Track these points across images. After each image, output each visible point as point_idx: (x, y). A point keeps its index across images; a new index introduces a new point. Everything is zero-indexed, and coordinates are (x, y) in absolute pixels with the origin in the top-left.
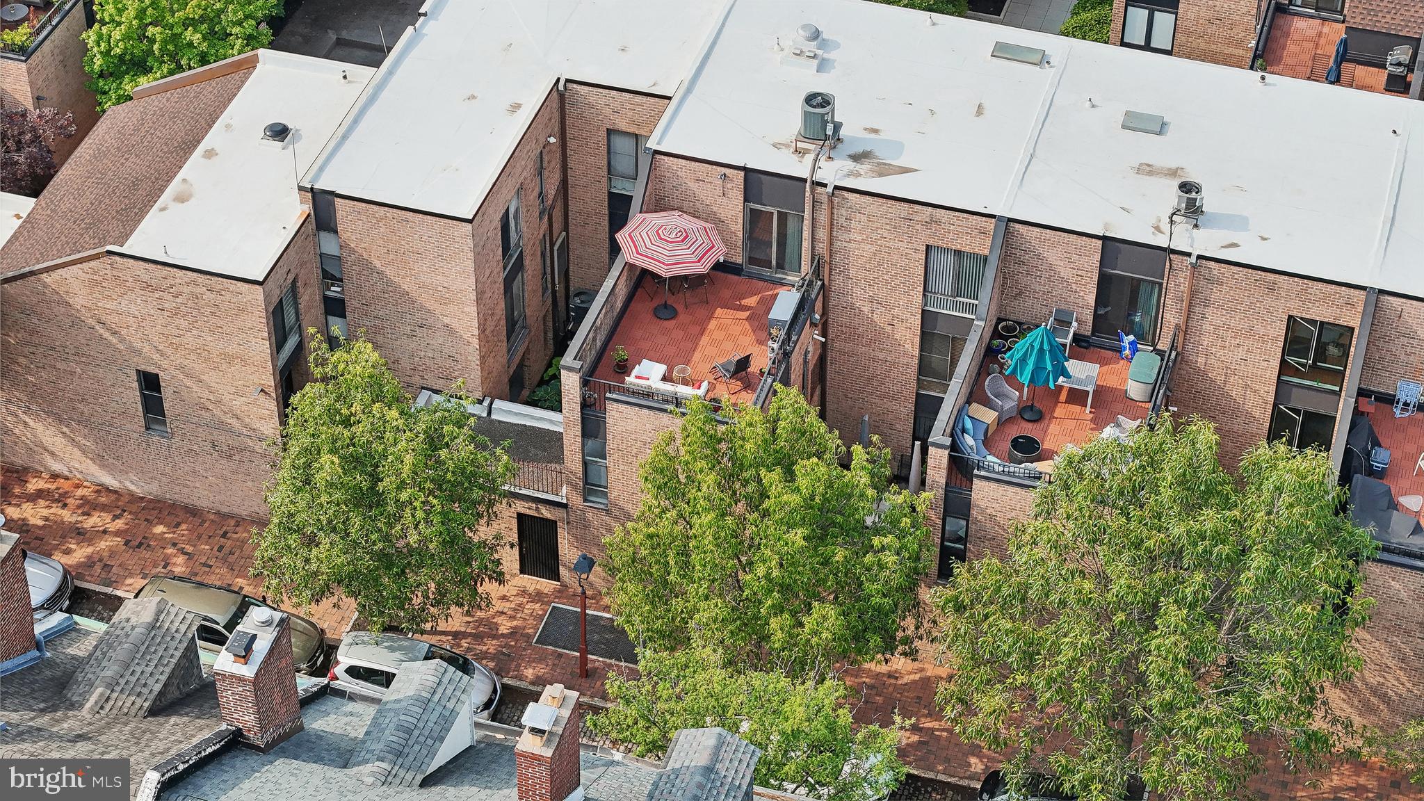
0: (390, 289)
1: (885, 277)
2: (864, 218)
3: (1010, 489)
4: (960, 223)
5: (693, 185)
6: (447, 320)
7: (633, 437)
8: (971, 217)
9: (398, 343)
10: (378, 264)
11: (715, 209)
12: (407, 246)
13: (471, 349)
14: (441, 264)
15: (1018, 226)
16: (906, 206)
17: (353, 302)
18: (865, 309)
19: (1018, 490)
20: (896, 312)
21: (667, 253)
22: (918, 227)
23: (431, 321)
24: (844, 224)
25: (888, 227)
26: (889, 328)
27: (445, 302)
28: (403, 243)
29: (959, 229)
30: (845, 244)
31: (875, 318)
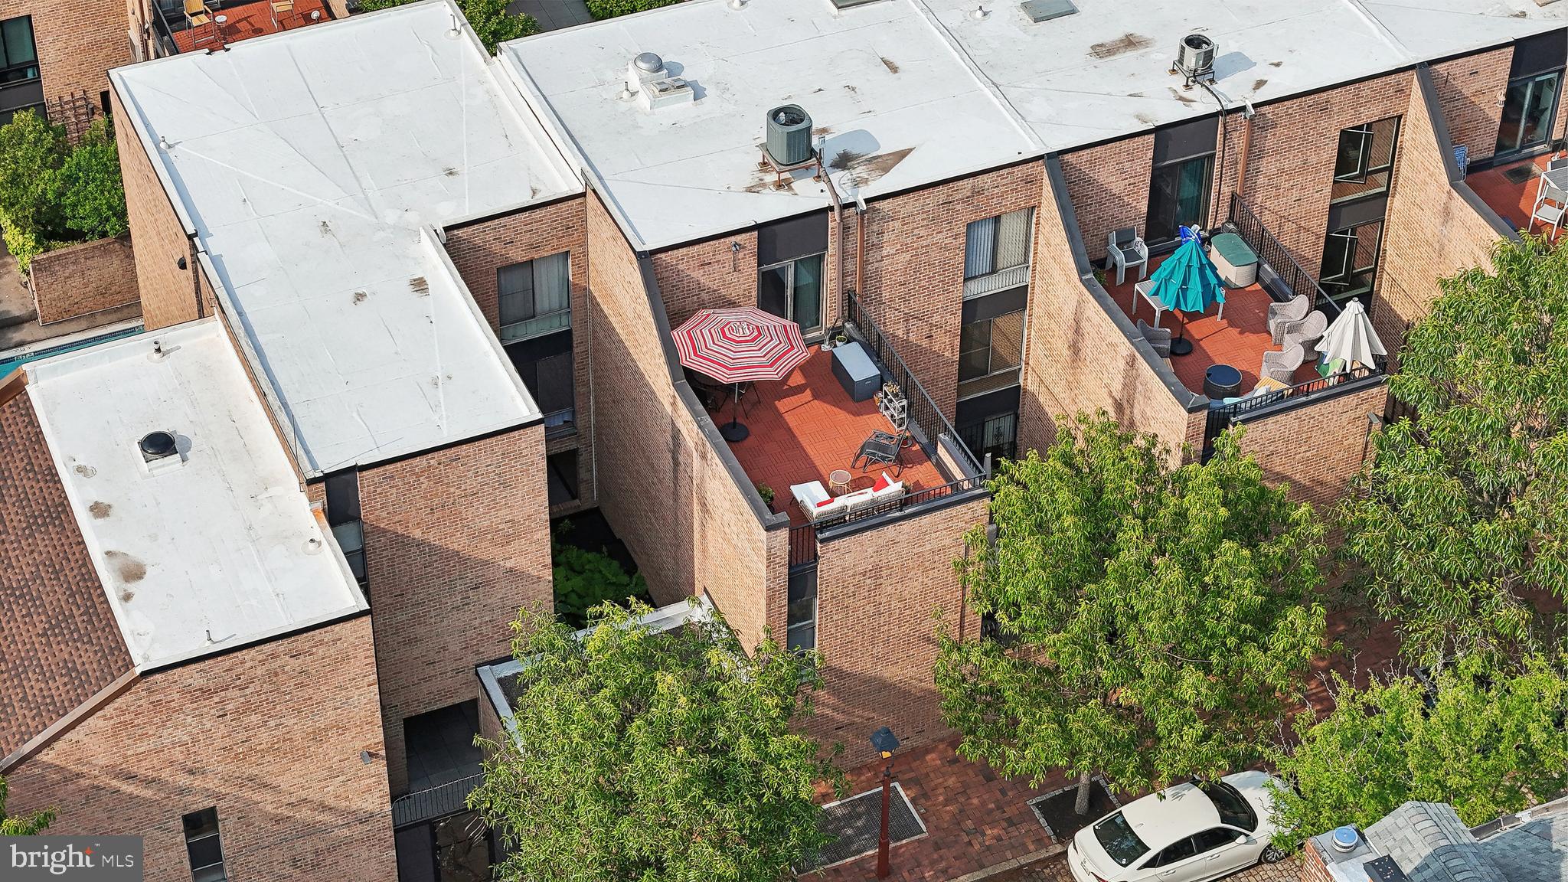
0: (434, 558)
1: (923, 283)
2: (897, 224)
3: (1270, 420)
4: (1005, 181)
5: (697, 274)
6: (509, 564)
7: (851, 572)
8: (1016, 169)
9: (445, 623)
10: (417, 534)
11: (723, 292)
12: (458, 492)
13: (542, 586)
14: (504, 494)
15: (1068, 157)
16: (944, 189)
17: (383, 599)
18: (900, 333)
19: (1278, 417)
20: (935, 319)
21: (759, 354)
22: (958, 207)
23: (489, 576)
24: (876, 241)
25: (925, 223)
26: (925, 343)
27: (509, 540)
28: (452, 490)
29: (1003, 189)
30: (876, 265)
31: (912, 337)
